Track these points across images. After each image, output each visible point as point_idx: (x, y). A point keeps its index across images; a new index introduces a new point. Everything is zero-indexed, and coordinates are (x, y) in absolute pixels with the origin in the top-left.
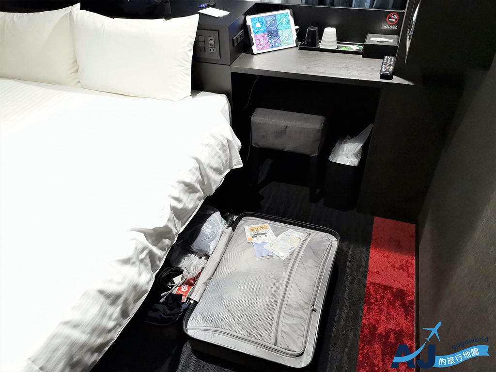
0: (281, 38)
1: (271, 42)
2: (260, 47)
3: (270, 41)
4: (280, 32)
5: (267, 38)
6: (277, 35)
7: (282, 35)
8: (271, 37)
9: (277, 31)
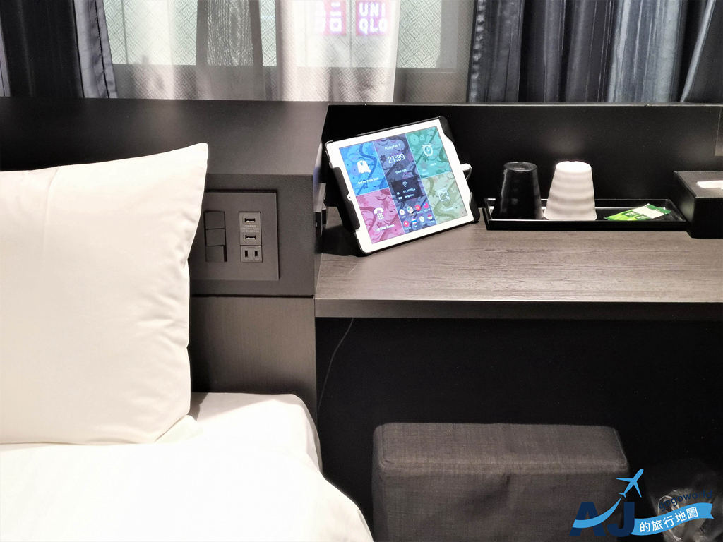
0: (431, 201)
1: (407, 213)
2: (378, 230)
3: (402, 212)
4: (425, 185)
5: (394, 202)
6: (419, 193)
7: (433, 192)
8: (404, 200)
9: (415, 181)
